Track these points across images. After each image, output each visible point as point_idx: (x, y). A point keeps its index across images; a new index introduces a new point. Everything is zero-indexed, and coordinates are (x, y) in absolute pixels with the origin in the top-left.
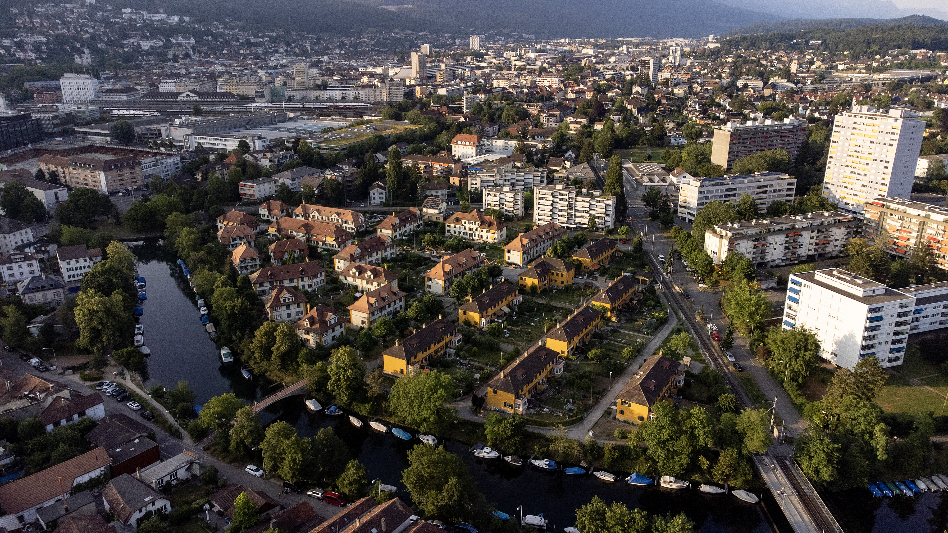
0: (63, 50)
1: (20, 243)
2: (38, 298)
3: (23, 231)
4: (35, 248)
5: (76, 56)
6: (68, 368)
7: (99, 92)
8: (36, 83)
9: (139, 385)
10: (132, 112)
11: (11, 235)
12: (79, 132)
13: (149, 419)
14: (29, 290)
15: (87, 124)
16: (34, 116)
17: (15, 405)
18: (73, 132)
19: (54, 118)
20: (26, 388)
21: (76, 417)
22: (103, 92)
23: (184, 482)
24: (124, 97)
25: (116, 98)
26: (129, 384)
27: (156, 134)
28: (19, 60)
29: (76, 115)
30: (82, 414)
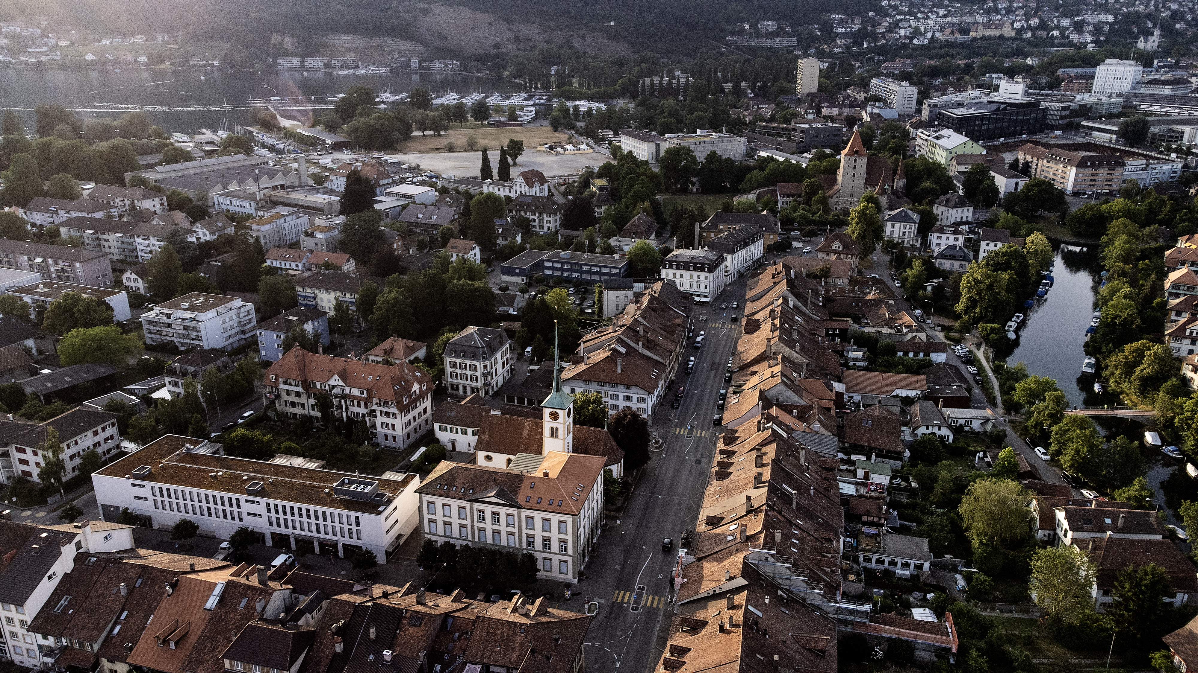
0: (1129, 32)
1: (959, 220)
2: (947, 264)
3: (965, 209)
4: (969, 228)
5: (1142, 38)
6: (939, 325)
7: (1138, 83)
8: (1071, 70)
9: (987, 359)
10: (1164, 110)
11: (955, 210)
12: (1084, 127)
13: (977, 382)
14: (943, 256)
15: (1098, 117)
16: (1043, 104)
17: (884, 330)
18: (1078, 126)
19: (1064, 108)
20: (898, 321)
21: (921, 355)
22: (1143, 83)
23: (973, 432)
24: (1168, 90)
25: (1157, 91)
26: (980, 354)
27: (1177, 137)
28: (1071, 44)
29: (1091, 107)
30: (927, 354)
